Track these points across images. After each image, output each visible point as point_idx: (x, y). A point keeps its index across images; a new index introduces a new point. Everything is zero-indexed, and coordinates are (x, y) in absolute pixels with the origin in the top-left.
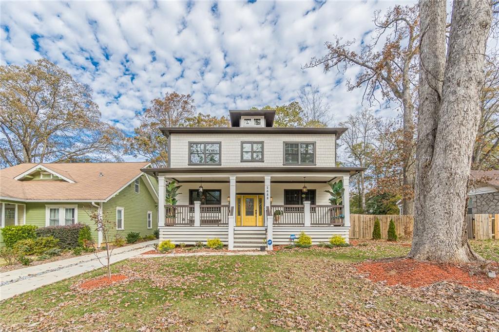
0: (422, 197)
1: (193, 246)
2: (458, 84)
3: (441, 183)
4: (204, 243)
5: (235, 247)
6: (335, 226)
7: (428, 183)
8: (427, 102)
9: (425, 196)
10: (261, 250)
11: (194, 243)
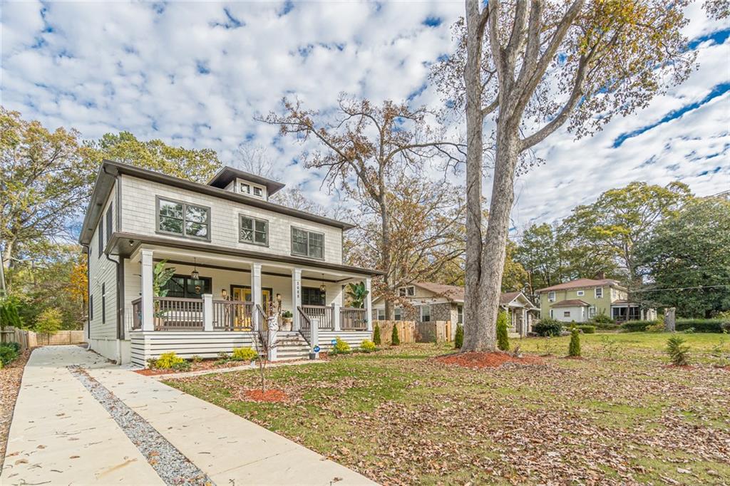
0: (473, 307)
1: (215, 359)
2: (499, 233)
3: (488, 298)
4: (231, 355)
5: (278, 357)
6: (357, 330)
7: (479, 297)
8: (474, 237)
9: (477, 306)
10: (311, 358)
11: (216, 356)
